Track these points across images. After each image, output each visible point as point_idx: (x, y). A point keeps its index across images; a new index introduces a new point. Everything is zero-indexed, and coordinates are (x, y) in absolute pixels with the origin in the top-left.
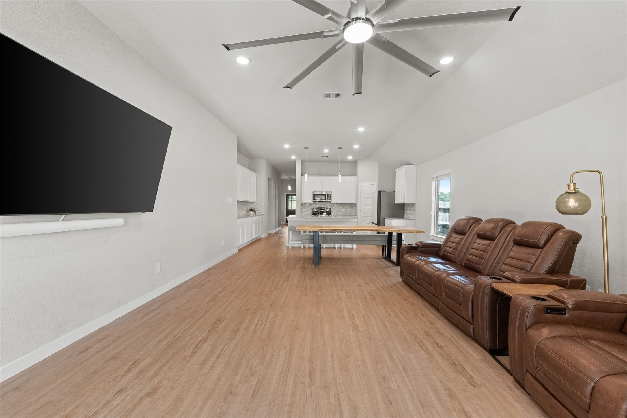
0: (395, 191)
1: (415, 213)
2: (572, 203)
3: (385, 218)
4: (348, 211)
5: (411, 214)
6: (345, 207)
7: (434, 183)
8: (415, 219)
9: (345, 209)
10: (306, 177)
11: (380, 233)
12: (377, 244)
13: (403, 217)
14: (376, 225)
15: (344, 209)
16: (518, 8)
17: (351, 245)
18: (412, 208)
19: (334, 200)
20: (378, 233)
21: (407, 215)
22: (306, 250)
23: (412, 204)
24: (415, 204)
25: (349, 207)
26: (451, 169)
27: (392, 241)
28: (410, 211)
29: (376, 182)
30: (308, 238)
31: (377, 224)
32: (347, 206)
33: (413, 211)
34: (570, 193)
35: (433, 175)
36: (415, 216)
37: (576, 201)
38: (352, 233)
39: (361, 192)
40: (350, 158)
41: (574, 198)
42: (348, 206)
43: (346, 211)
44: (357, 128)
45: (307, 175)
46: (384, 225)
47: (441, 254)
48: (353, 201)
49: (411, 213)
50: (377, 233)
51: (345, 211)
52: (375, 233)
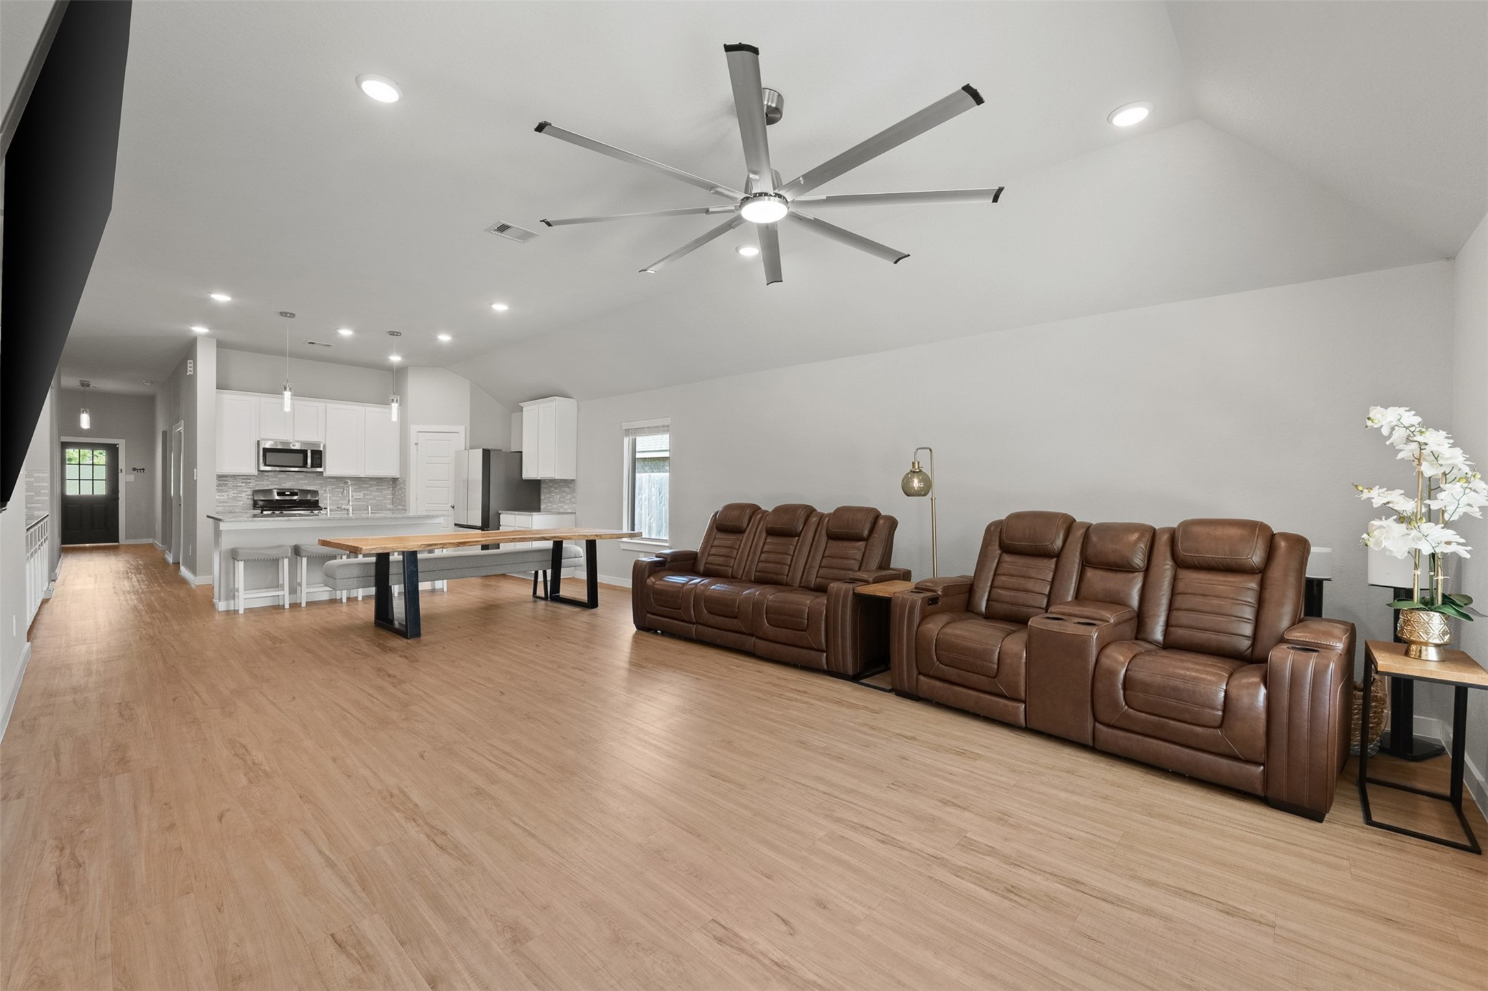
0: (522, 452)
1: (573, 500)
2: (916, 483)
3: (500, 512)
4: (371, 499)
5: (560, 502)
6: (363, 487)
7: (627, 441)
8: (575, 513)
9: (362, 494)
10: (286, 400)
11: (488, 549)
12: (485, 574)
13: (538, 509)
14: (480, 531)
15: (358, 494)
16: (909, 255)
17: (429, 583)
18: (567, 490)
19: (331, 467)
20: (485, 547)
21: (550, 504)
22: (357, 604)
23: (566, 480)
24: (574, 480)
25: (374, 488)
26: (670, 419)
27: (563, 560)
28: (559, 496)
29: (464, 427)
30: (356, 572)
31: (482, 528)
32: (368, 486)
33: (569, 496)
34: (914, 472)
35: (625, 426)
36: (574, 505)
37: (920, 481)
38: (431, 552)
39: (417, 450)
40: (395, 359)
41: (918, 478)
42: (371, 486)
43: (366, 497)
44: (491, 304)
45: (290, 393)
46: (499, 529)
47: (702, 568)
48: (392, 471)
49: (562, 500)
50: (482, 549)
51: (362, 497)
52: (477, 550)
